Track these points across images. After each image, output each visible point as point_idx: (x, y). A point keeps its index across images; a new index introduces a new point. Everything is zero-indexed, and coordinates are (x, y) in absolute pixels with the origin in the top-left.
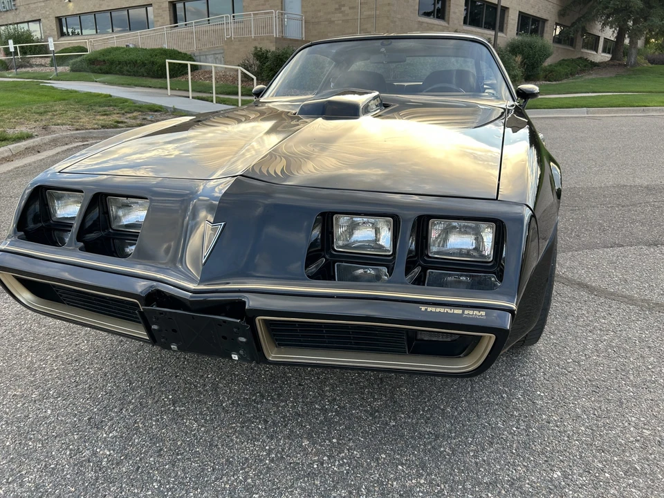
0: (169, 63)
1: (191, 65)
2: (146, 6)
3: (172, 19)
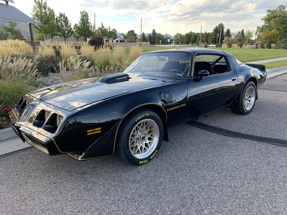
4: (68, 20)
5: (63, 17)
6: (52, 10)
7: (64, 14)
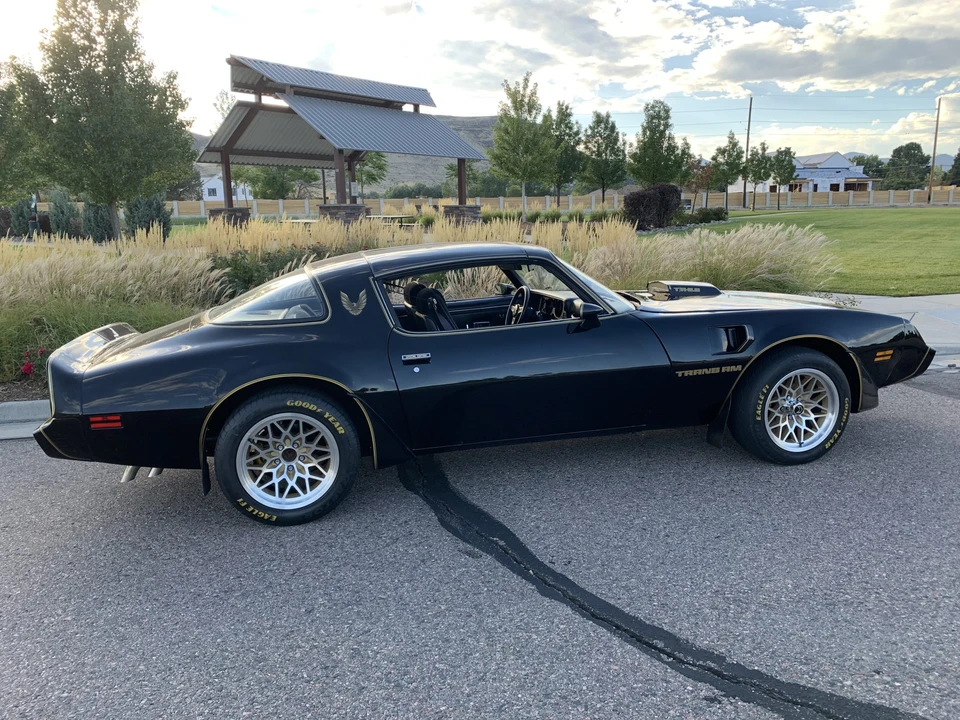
4: (617, 133)
5: (603, 126)
6: (567, 108)
7: (608, 116)
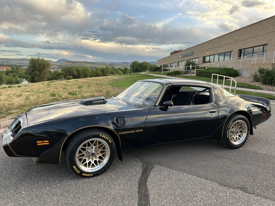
0: (213, 75)
1: (219, 76)
2: (231, 52)
3: (239, 56)
